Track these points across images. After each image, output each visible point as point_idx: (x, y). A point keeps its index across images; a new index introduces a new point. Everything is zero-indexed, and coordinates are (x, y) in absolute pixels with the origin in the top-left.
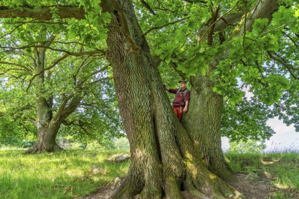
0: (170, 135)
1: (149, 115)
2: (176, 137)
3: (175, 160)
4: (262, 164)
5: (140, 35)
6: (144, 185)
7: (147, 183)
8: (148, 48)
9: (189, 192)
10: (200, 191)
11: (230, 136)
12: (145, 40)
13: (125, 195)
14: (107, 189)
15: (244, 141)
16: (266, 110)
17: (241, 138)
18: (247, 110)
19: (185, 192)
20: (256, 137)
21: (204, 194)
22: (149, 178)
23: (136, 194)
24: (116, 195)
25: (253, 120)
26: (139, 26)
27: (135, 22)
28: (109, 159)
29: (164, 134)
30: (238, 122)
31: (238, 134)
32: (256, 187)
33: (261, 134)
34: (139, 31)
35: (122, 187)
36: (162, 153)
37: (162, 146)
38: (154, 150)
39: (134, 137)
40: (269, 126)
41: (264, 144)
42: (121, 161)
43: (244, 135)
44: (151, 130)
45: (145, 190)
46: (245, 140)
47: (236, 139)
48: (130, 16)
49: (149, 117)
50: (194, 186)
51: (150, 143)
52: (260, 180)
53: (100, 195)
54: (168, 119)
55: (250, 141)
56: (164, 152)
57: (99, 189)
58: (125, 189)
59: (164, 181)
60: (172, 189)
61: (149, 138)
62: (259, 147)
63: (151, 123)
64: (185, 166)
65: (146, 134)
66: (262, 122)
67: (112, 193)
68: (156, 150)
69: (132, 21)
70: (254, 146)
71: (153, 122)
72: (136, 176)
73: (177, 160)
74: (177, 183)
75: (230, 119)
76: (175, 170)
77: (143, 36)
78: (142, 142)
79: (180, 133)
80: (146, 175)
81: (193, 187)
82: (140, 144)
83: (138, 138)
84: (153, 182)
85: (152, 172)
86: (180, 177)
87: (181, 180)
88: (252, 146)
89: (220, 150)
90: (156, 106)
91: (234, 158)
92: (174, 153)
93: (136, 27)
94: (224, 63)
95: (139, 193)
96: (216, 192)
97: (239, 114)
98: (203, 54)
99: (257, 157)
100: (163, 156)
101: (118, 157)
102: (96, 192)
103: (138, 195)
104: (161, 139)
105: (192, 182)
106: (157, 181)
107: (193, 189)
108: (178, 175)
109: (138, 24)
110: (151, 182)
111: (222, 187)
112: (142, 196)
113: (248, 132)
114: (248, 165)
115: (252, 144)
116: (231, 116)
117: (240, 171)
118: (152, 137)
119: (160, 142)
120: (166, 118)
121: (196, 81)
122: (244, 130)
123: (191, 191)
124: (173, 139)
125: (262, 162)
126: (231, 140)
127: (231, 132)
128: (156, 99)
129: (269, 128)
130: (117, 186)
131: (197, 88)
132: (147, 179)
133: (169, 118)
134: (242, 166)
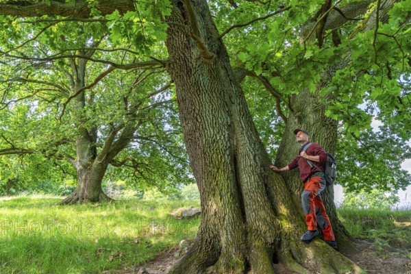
0: (258, 182)
1: (228, 152)
2: (266, 186)
3: (265, 219)
4: (394, 226)
5: (215, 37)
6: (220, 253)
7: (224, 250)
8: (227, 56)
9: (284, 265)
10: (301, 264)
11: (346, 184)
12: (222, 43)
13: (193, 267)
14: (168, 256)
15: (366, 191)
16: (402, 147)
17: (362, 187)
18: (373, 146)
19: (280, 266)
20: (385, 186)
21: (307, 268)
22: (227, 244)
23: (209, 266)
24: (181, 265)
25: (382, 161)
26: (214, 25)
27: (208, 18)
28: (173, 214)
29: (249, 181)
30: (358, 164)
31: (358, 182)
32: (386, 262)
33: (392, 182)
34: (214, 31)
35: (190, 254)
36: (246, 208)
37: (246, 199)
38: (234, 203)
39: (206, 185)
40: (405, 169)
41: (396, 195)
42: (190, 218)
43: (367, 182)
44: (231, 175)
45: (221, 260)
46: (368, 191)
47: (355, 189)
48: (201, 10)
49: (228, 156)
50: (293, 257)
51: (229, 194)
52: (393, 251)
53: (159, 265)
54: (255, 159)
55: (375, 191)
56: (249, 207)
57: (158, 256)
58: (193, 257)
59: (248, 249)
60: (260, 261)
61: (228, 186)
62: (388, 199)
63: (231, 165)
64: (279, 227)
65: (224, 181)
66: (395, 164)
67: (175, 262)
68: (237, 204)
69: (203, 16)
70: (382, 199)
71: (233, 163)
72: (209, 240)
73: (268, 219)
74: (268, 252)
75: (346, 159)
76: (265, 233)
77: (220, 39)
78: (217, 192)
79: (272, 179)
80: (223, 239)
81: (291, 259)
82: (214, 194)
83: (212, 186)
84: (232, 250)
85: (231, 235)
86: (272, 244)
87: (273, 247)
88: (377, 199)
89: (332, 205)
90: (237, 141)
91: (352, 216)
92: (264, 209)
93: (210, 25)
94: (343, 74)
95: (213, 264)
96: (325, 267)
97: (360, 152)
98: (311, 60)
99: (387, 216)
100: (248, 212)
101: (186, 211)
102: (153, 260)
103: (211, 267)
104: (245, 188)
105: (290, 251)
106: (238, 248)
107: (290, 262)
108: (270, 240)
109: (212, 21)
110: (230, 249)
111: (334, 259)
112: (217, 269)
113: (374, 178)
114: (373, 226)
115: (377, 195)
116: (348, 155)
117: (362, 237)
118: (231, 184)
119: (244, 192)
120: (252, 157)
121: (298, 104)
122: (367, 175)
123: (289, 264)
124: (262, 188)
125: (395, 222)
126: (348, 190)
127: (347, 179)
128: (238, 130)
129: (405, 172)
130: (183, 253)
131: (297, 114)
132: (224, 245)
133: (257, 158)
134: (364, 229)
